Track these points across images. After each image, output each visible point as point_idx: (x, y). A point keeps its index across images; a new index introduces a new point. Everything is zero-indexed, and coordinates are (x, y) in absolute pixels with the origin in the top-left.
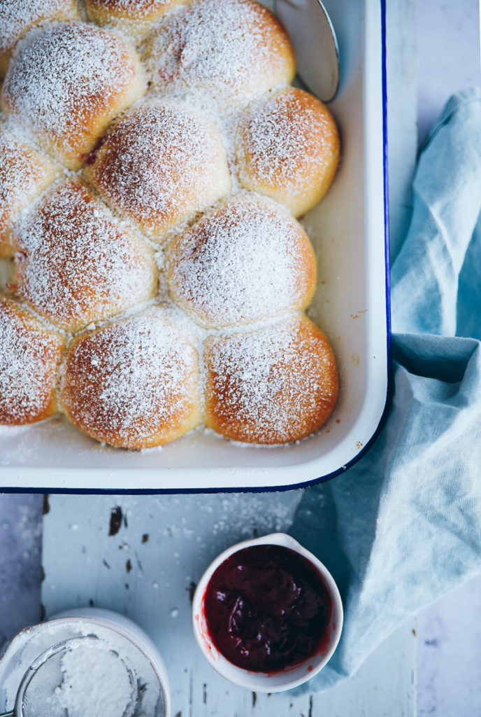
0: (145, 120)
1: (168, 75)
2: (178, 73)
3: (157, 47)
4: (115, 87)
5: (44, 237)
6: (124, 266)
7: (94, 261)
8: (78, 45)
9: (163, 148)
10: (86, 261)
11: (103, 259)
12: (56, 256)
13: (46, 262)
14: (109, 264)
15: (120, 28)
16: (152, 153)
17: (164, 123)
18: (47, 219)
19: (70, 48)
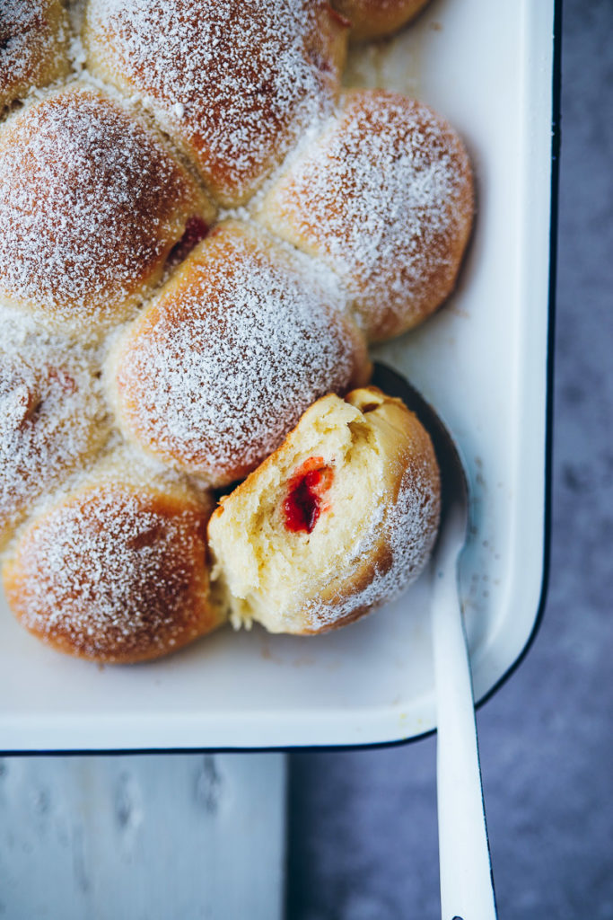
0: (86, 270)
1: (59, 380)
2: (38, 378)
3: (80, 433)
4: (146, 343)
5: (273, 72)
6: (130, 17)
7: (181, 20)
8: (212, 417)
9: (49, 209)
10: (194, 18)
11: (165, 23)
12: (248, 33)
13: (268, 24)
14: (155, 16)
15: (149, 471)
16: (68, 197)
17: (50, 261)
18: (268, 104)
19: (226, 407)
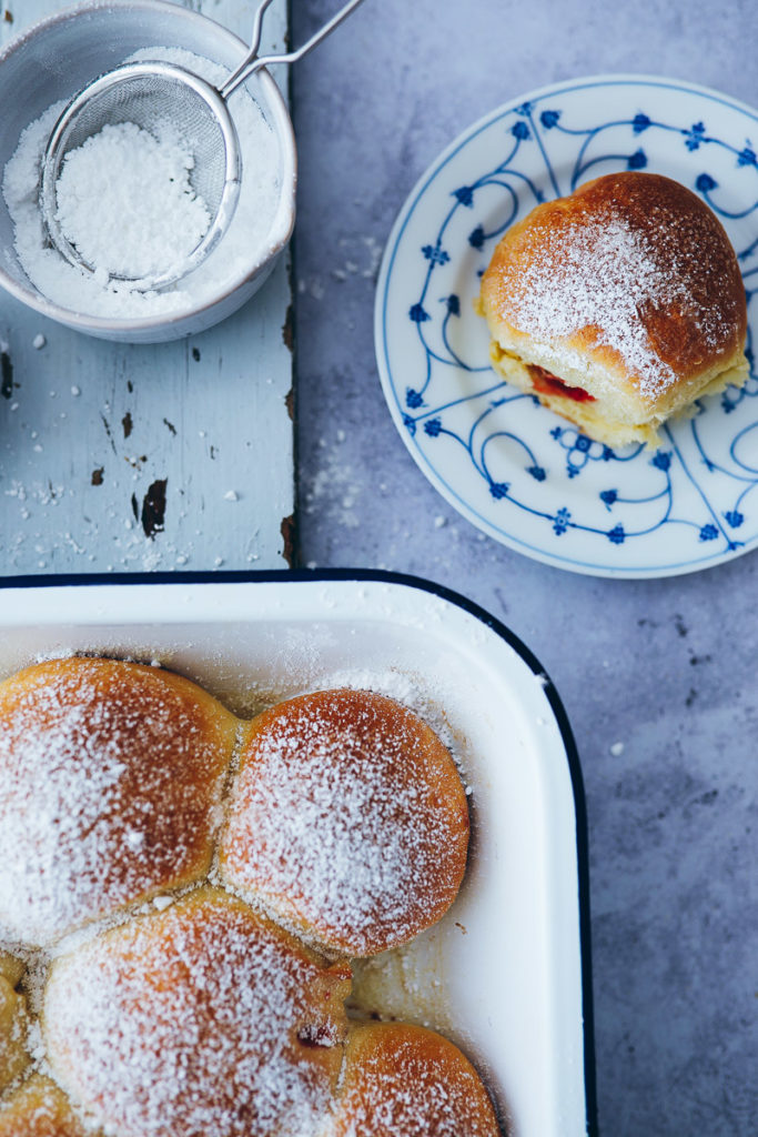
5: (251, 1093)
6: (87, 1034)
7: (143, 1046)
10: (157, 1047)
11: (125, 1050)
12: (220, 1054)
13: (244, 1038)
14: (114, 1039)
18: (248, 1128)
